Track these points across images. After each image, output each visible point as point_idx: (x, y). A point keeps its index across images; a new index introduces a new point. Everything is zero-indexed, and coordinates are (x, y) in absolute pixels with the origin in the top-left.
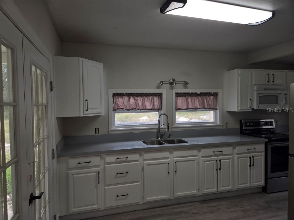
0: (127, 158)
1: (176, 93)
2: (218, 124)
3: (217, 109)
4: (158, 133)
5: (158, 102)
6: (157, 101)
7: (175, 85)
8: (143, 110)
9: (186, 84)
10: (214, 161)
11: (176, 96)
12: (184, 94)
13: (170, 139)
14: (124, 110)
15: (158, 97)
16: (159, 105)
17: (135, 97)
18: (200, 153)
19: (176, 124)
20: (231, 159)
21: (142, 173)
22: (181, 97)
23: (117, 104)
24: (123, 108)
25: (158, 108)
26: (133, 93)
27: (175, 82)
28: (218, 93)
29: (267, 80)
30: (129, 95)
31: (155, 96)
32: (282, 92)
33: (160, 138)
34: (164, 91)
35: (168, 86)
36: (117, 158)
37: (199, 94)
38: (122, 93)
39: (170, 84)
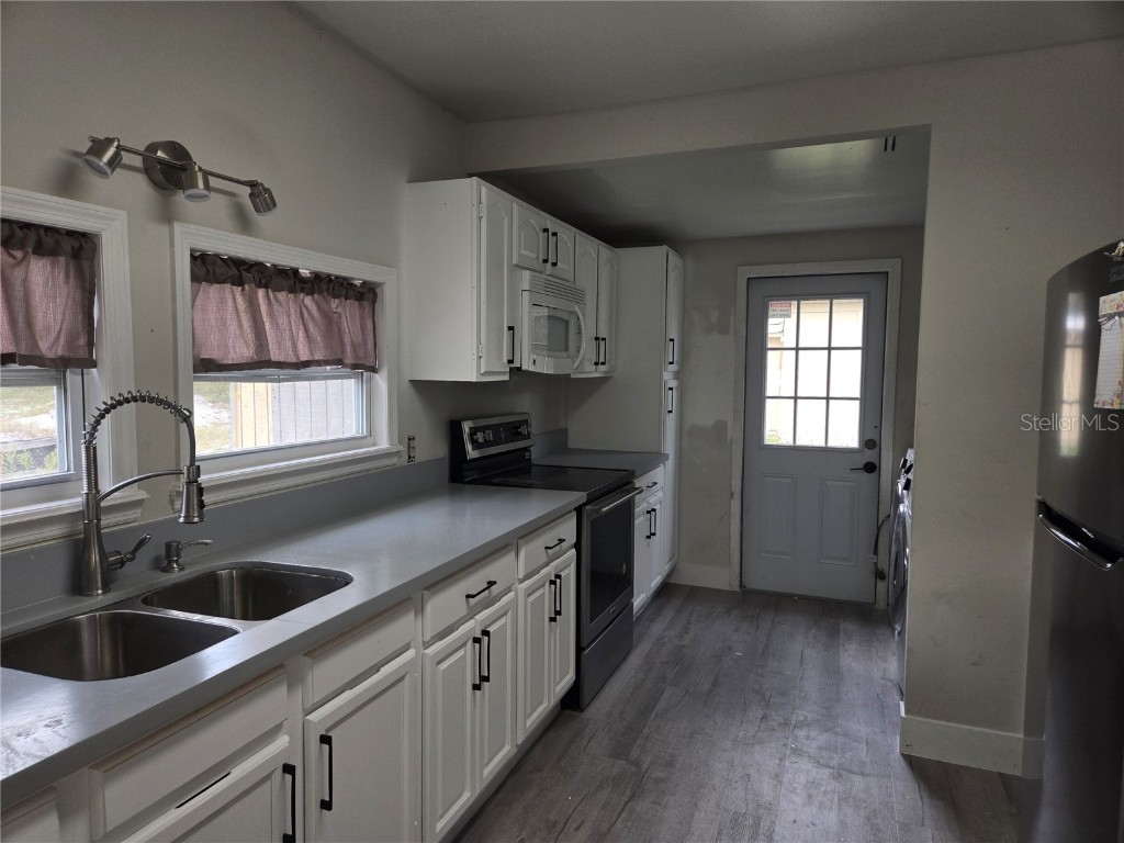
1: (194, 254)
2: (385, 444)
3: (374, 370)
4: (83, 542)
5: (61, 300)
6: (52, 297)
7: (206, 188)
9: (257, 201)
10: (467, 643)
11: (194, 277)
12: (234, 271)
13: (176, 576)
15: (62, 259)
16: (68, 326)
18: (422, 621)
20: (509, 614)
25: (60, 353)
27: (201, 174)
28: (380, 285)
29: (542, 256)
31: (39, 250)
32: (577, 309)
33: (106, 588)
37: (304, 281)
39: (160, 178)
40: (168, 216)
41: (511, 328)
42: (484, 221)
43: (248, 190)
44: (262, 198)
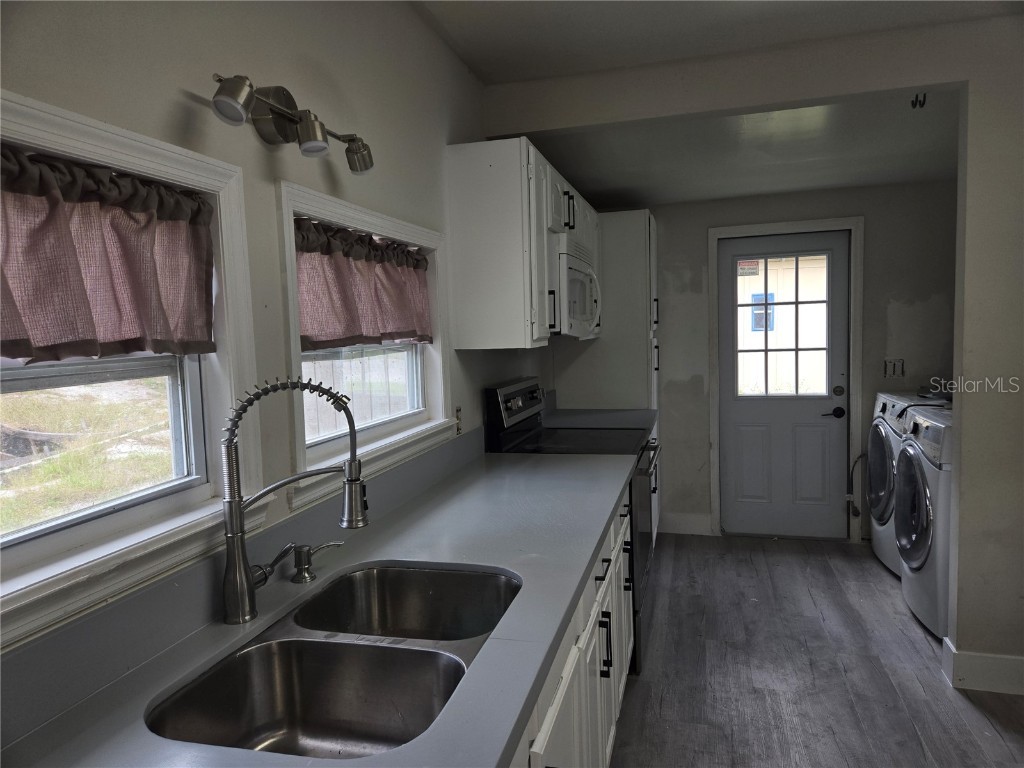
1: (296, 218)
2: (439, 417)
3: (431, 340)
5: (183, 274)
6: (174, 271)
7: (324, 140)
8: (53, 352)
13: (309, 587)
19: (307, 457)
27: (317, 121)
32: (590, 272)
33: (253, 613)
34: (230, 174)
35: (251, 138)
37: (376, 248)
40: (274, 176)
41: (552, 292)
42: (533, 182)
43: (345, 146)
44: (358, 154)
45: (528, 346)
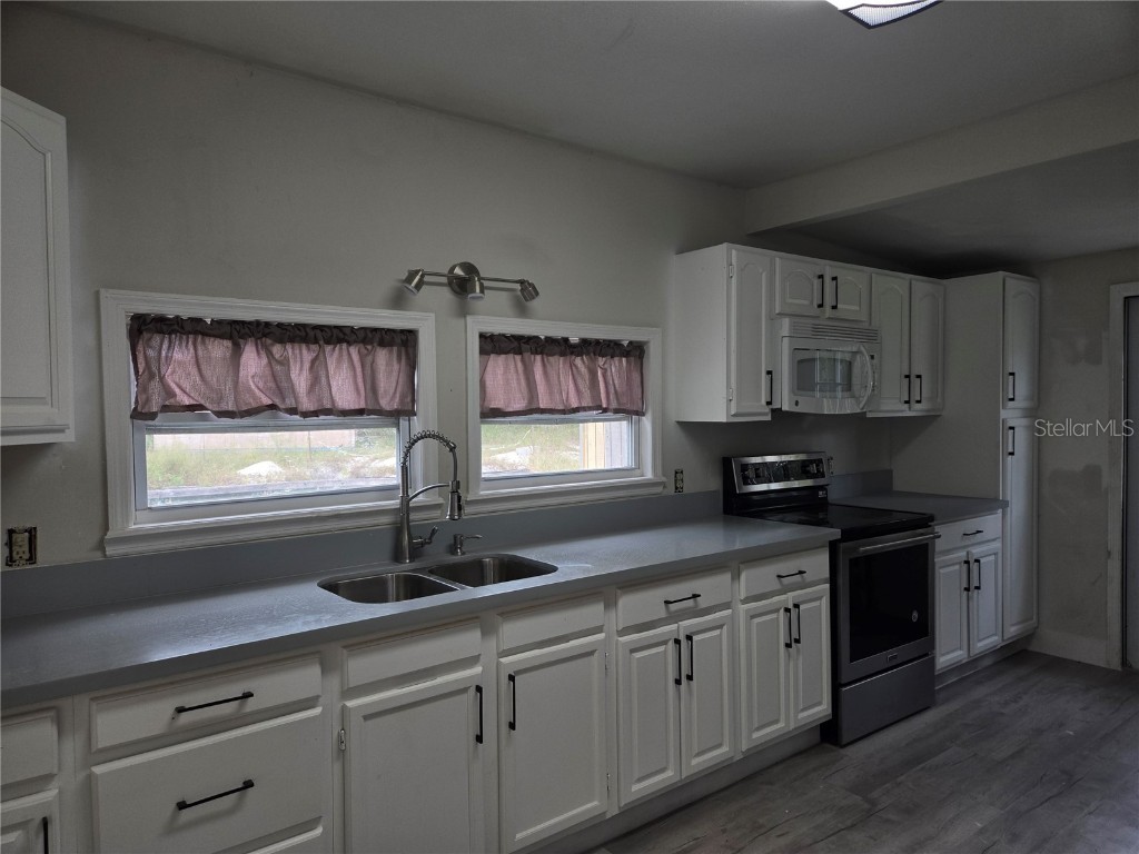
0: (248, 695)
1: (482, 336)
2: (649, 475)
3: (643, 414)
4: (398, 529)
5: (395, 374)
6: (390, 373)
7: (482, 291)
8: (315, 413)
9: (526, 293)
10: (665, 643)
11: (483, 352)
12: (516, 344)
13: (458, 558)
14: (204, 418)
15: (395, 349)
16: (399, 389)
17: (269, 341)
18: (612, 614)
19: (483, 484)
20: (725, 627)
21: (337, 767)
22: (503, 356)
23: (162, 379)
24: (201, 407)
25: (396, 406)
26: (258, 323)
27: (479, 280)
28: (646, 343)
29: (817, 301)
30: (237, 332)
31: (382, 344)
32: (862, 349)
33: (412, 559)
34: (426, 318)
35: (445, 295)
36: (181, 710)
37: (573, 346)
38: (192, 320)
39: (456, 288)
40: (463, 312)
41: (769, 373)
42: (734, 280)
43: (518, 286)
44: (528, 291)
45: (725, 420)
